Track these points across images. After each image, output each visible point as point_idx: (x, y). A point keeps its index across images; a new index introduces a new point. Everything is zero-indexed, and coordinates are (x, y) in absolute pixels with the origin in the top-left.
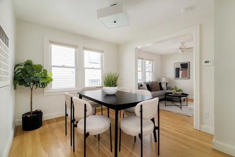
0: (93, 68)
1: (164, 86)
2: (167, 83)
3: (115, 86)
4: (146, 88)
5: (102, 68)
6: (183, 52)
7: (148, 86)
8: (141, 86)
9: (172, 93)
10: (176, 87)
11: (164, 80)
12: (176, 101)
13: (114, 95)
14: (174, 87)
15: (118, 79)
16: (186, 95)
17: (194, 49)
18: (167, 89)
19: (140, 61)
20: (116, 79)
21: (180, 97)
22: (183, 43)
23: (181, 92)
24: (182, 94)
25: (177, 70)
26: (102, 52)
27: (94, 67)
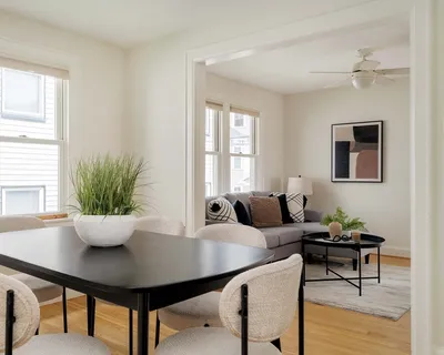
0: (23, 139)
1: (295, 208)
2: (305, 199)
3: (126, 212)
4: (234, 215)
5: (60, 141)
6: (365, 83)
7: (239, 208)
8: (216, 208)
9: (326, 235)
10: (339, 211)
11: (294, 188)
12: (341, 265)
13: (120, 247)
14: (333, 213)
15: (137, 181)
16: (375, 241)
17: (413, 75)
18: (306, 221)
19: (210, 113)
20: (129, 184)
21: (357, 247)
22: (365, 53)
23: (359, 231)
24: (364, 237)
25: (342, 150)
26: (61, 72)
27: (30, 136)
